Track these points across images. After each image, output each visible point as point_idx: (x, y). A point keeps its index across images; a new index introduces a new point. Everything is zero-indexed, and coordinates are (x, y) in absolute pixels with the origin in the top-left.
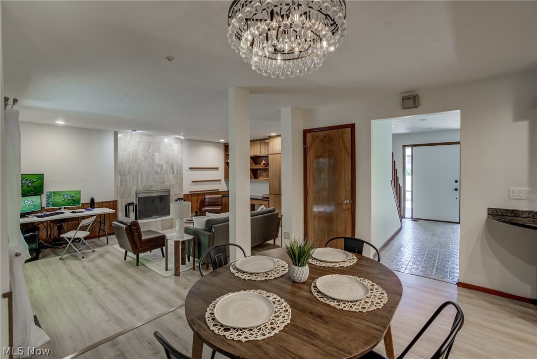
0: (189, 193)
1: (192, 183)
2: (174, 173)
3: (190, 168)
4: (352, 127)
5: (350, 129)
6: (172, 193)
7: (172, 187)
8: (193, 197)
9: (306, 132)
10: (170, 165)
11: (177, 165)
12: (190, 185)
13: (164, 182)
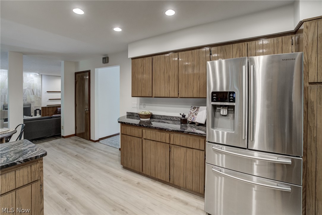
0: (47, 106)
1: (49, 101)
2: (34, 94)
3: (47, 92)
4: (89, 72)
5: (88, 73)
6: (32, 106)
7: (32, 102)
8: (49, 109)
9: (76, 73)
10: (31, 90)
11: (37, 90)
12: (48, 101)
13: (26, 100)
